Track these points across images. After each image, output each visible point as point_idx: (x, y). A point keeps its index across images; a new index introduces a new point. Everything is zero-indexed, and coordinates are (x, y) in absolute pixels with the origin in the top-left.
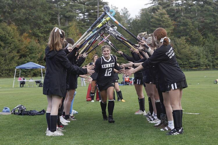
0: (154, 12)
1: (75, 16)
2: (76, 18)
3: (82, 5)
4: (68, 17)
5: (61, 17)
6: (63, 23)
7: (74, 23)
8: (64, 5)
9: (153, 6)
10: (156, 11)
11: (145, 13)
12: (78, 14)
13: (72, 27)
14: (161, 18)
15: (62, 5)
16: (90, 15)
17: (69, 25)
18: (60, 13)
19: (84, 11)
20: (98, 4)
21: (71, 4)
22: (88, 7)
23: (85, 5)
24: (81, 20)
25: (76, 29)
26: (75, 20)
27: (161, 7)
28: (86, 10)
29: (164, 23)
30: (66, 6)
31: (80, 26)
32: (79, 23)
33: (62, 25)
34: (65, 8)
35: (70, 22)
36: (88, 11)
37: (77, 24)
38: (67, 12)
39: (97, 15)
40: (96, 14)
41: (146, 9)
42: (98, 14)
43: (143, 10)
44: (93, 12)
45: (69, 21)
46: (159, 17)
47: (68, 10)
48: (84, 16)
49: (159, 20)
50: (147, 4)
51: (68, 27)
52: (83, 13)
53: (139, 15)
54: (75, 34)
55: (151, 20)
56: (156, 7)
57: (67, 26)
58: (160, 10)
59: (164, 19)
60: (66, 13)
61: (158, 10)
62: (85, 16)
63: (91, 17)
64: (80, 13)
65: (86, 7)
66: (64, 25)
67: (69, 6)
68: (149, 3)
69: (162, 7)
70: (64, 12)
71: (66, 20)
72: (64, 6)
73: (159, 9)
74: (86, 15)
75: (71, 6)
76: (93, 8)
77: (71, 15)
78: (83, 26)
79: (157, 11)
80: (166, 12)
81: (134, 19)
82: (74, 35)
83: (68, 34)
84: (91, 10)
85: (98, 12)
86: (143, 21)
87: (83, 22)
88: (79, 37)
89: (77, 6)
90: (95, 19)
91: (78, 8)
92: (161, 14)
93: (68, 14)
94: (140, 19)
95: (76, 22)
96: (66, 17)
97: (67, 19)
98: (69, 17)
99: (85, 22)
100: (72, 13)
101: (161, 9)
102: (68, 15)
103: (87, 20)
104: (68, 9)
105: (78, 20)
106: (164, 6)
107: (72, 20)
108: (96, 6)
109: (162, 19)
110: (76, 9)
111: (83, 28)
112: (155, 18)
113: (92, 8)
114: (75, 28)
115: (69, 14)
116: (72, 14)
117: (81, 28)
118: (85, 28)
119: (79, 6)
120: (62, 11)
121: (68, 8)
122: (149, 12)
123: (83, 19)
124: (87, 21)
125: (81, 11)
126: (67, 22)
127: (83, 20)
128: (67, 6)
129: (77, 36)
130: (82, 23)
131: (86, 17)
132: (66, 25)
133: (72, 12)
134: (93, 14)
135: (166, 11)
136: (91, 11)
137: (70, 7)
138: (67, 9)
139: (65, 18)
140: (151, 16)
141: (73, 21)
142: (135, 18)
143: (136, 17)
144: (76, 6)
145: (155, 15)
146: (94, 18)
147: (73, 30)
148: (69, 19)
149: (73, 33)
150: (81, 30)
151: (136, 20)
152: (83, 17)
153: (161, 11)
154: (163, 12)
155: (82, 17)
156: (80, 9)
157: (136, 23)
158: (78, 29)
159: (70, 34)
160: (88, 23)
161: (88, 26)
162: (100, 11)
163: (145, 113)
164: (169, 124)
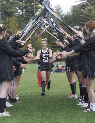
0: (84, 9)
1: (15, 12)
2: (15, 13)
3: (21, 2)
4: (8, 13)
5: (2, 13)
6: (4, 18)
7: (14, 18)
8: (4, 3)
9: (83, 3)
10: (85, 8)
11: (75, 9)
12: (17, 10)
13: (12, 22)
14: (89, 13)
15: (3, 2)
16: (27, 11)
17: (9, 20)
18: (2, 9)
19: (23, 7)
20: (34, 2)
21: (11, 2)
22: (26, 4)
23: (23, 3)
24: (19, 15)
25: (15, 24)
26: (15, 16)
27: (89, 4)
28: (24, 7)
29: (92, 18)
30: (6, 3)
31: (18, 20)
32: (18, 18)
33: (3, 20)
34: (5, 5)
35: (10, 18)
36: (26, 7)
37: (16, 19)
38: (8, 8)
39: (33, 11)
40: (33, 10)
41: (76, 6)
42: (35, 10)
43: (73, 7)
44: (30, 9)
45: (9, 16)
46: (88, 13)
47: (9, 7)
48: (22, 12)
49: (88, 16)
50: (77, 2)
51: (9, 22)
52: (22, 10)
53: (70, 11)
54: (15, 28)
55: (81, 16)
56: (85, 4)
57: (8, 20)
58: (89, 7)
59: (92, 14)
60: (6, 10)
61: (87, 7)
62: (23, 12)
63: (28, 13)
64: (19, 9)
65: (24, 4)
66: (5, 20)
67: (9, 3)
68: (79, 1)
69: (90, 4)
70: (5, 8)
71: (6, 16)
72: (5, 3)
73: (87, 6)
74: (24, 11)
75: (11, 3)
76: (31, 5)
77: (11, 11)
78: (22, 21)
79: (86, 8)
80: (94, 8)
81: (66, 15)
82: (13, 29)
83: (8, 28)
84: (29, 6)
85: (35, 8)
86: (74, 16)
87: (21, 18)
88: (18, 30)
89: (16, 3)
90: (32, 15)
91: (17, 5)
92: (90, 10)
93: (8, 10)
94: (71, 14)
95: (16, 17)
96: (7, 13)
97: (8, 15)
98: (9, 13)
99: (23, 17)
100: (12, 9)
101: (90, 6)
102: (8, 11)
103: (25, 16)
105: (17, 16)
106: (92, 3)
107: (12, 15)
108: (33, 4)
109: (90, 15)
110: (15, 6)
111: (22, 23)
112: (84, 14)
113: (29, 5)
114: (14, 23)
115: (9, 11)
116: (12, 10)
117: (20, 23)
118: (23, 23)
119: (18, 3)
120: (3, 7)
121: (9, 5)
122: (79, 9)
123: (21, 14)
124: (25, 17)
125: (20, 7)
126: (8, 17)
127: (22, 16)
128: (7, 4)
129: (16, 29)
130: (20, 19)
131: (24, 13)
132: (7, 20)
133: (12, 8)
134: (30, 10)
135: (94, 7)
136: (28, 7)
137: (10, 4)
138: (8, 6)
139: (5, 14)
140: (80, 12)
141: (13, 16)
142: (67, 13)
143: (68, 13)
144: (15, 3)
145: (84, 11)
146: (31, 14)
147: (13, 24)
148: (9, 15)
149: (12, 27)
150: (20, 25)
151: (67, 16)
152: (22, 13)
153: (89, 8)
154: (91, 8)
155: (21, 13)
156: (19, 6)
157: (68, 18)
158: (17, 23)
159: (10, 28)
160: (26, 18)
161: (26, 21)
162: (36, 8)
163: (76, 96)
164: (91, 106)
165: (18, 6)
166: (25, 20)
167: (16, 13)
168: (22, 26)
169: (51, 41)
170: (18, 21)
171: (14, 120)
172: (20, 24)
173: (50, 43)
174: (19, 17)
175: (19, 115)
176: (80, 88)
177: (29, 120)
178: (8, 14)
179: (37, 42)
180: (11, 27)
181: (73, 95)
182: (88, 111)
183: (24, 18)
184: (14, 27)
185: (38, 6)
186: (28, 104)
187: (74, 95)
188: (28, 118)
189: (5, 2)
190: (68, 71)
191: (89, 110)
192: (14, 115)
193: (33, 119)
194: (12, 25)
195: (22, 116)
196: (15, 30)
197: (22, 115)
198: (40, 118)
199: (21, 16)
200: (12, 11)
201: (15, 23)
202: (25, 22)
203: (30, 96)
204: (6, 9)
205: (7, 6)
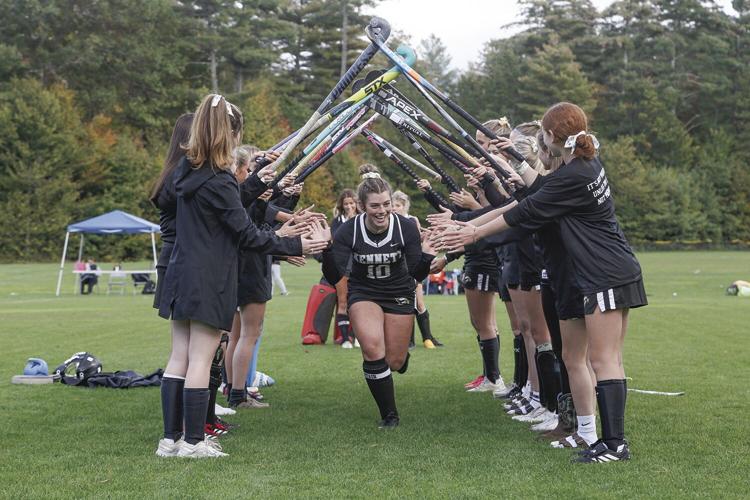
0: (532, 53)
1: (269, 61)
2: (270, 65)
3: (292, 23)
4: (244, 62)
5: (220, 62)
6: (226, 83)
7: (265, 84)
8: (230, 25)
9: (529, 31)
10: (537, 49)
12: (278, 53)
13: (257, 97)
14: (552, 72)
15: (226, 23)
16: (316, 58)
17: (248, 88)
18: (219, 48)
19: (299, 43)
20: (345, 23)
21: (256, 21)
22: (311, 30)
23: (302, 26)
24: (285, 73)
25: (270, 105)
26: (268, 75)
27: (554, 37)
28: (303, 40)
29: (565, 88)
30: (237, 26)
31: (282, 93)
32: (279, 84)
33: (222, 90)
34: (234, 35)
35: (251, 81)
36: (310, 44)
37: (274, 88)
38: (242, 47)
39: (340, 59)
40: (337, 54)
41: (504, 40)
42: (345, 54)
43: (494, 44)
44: (327, 50)
45: (246, 75)
46: (549, 69)
47: (246, 40)
48: (297, 61)
49: (547, 80)
50: (507, 26)
51: (244, 97)
52: (295, 51)
53: (479, 61)
54: (267, 122)
55: (520, 79)
56: (540, 36)
57: (241, 92)
58: (552, 45)
59: (563, 76)
60: (236, 51)
61: (544, 46)
62: (301, 63)
63: (320, 65)
64: (285, 50)
65: (305, 30)
66: (229, 91)
67: (248, 27)
68: (515, 23)
69: (557, 35)
70: (231, 46)
71: (236, 73)
72: (233, 27)
73: (547, 43)
74: (303, 58)
75: (256, 27)
76: (329, 34)
77: (253, 58)
78: (294, 93)
79: (542, 49)
80: (571, 53)
81: (464, 74)
82: (261, 123)
84: (322, 40)
85: (344, 48)
86: (494, 81)
87: (292, 82)
88: (280, 129)
89: (275, 27)
90: (332, 71)
91: (280, 34)
92: (556, 60)
93: (243, 52)
94: (482, 74)
95: (271, 80)
96: (237, 64)
97: (241, 70)
98: (248, 62)
99: (299, 81)
100: (258, 50)
101: (555, 43)
102: (244, 58)
103: (306, 76)
104: (246, 36)
105: (277, 75)
106: (565, 32)
107: (257, 73)
108: (339, 30)
109: (557, 77)
110: (271, 38)
111: (295, 101)
112: (535, 72)
113: (324, 34)
114: (265, 101)
115: (247, 55)
116: (256, 53)
117: (287, 102)
118: (300, 101)
119: (282, 27)
120: (225, 42)
121: (246, 34)
122: (515, 52)
123: (293, 70)
124: (307, 80)
125: (287, 43)
126: (241, 80)
127: (294, 74)
128: (240, 28)
129: (272, 126)
130: (289, 86)
131: (303, 65)
132: (237, 91)
133: (257, 46)
134: (327, 55)
135: (571, 48)
136: (320, 44)
137: (252, 30)
138: (243, 37)
139: (233, 68)
140: (520, 66)
141: (261, 77)
142: (467, 69)
143: (471, 68)
144: (270, 27)
145: (535, 62)
146: (331, 68)
147: (261, 107)
148: (248, 70)
149: (259, 117)
150: (286, 109)
151: (470, 79)
152: (294, 63)
153: (555, 50)
154: (560, 53)
155: (292, 66)
156: (286, 39)
157: (472, 88)
158: (277, 103)
159: (250, 121)
160: (309, 83)
161: (310, 94)
162: (351, 47)
163: (501, 387)
164: (580, 426)
165: (280, 37)
166: (306, 91)
167: (275, 65)
168: (295, 113)
169: (402, 176)
170: (279, 96)
171: (255, 470)
172: (288, 107)
173: (402, 182)
174: (284, 80)
175: (275, 454)
176: (516, 354)
177: (316, 474)
178: (244, 66)
179: (350, 174)
180: (254, 116)
181: (491, 384)
182: (568, 446)
183: (304, 83)
184: (265, 117)
185: (360, 40)
186: (311, 413)
187: (494, 382)
188: (312, 468)
189: (231, 21)
190: (480, 287)
191: (574, 444)
192: (257, 455)
193: (328, 472)
194: (255, 110)
195: (288, 458)
196: (269, 126)
197: (286, 454)
198: (357, 467)
199: (293, 76)
200: (258, 57)
201: (267, 104)
202: (305, 100)
203: (320, 381)
204: (235, 48)
205: (239, 36)
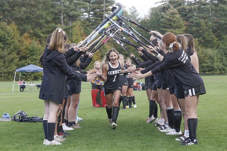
0: (165, 12)
1: (80, 15)
2: (80, 17)
3: (87, 3)
4: (72, 16)
5: (64, 16)
6: (66, 23)
7: (79, 23)
9: (164, 4)
10: (166, 10)
12: (83, 13)
13: (76, 27)
14: (171, 18)
15: (66, 3)
16: (95, 14)
17: (73, 24)
18: (64, 11)
19: (90, 9)
20: (104, 3)
21: (75, 2)
22: (93, 5)
23: (90, 4)
24: (85, 19)
25: (80, 30)
27: (172, 6)
28: (91, 9)
29: (175, 23)
30: (69, 4)
31: (84, 26)
32: (83, 23)
33: (65, 25)
34: (68, 7)
35: (74, 22)
36: (93, 10)
37: (81, 24)
38: (71, 11)
39: (103, 15)
40: (102, 13)
41: (155, 8)
43: (152, 9)
44: (99, 11)
45: (72, 20)
46: (170, 17)
47: (72, 8)
48: (89, 15)
49: (169, 20)
50: (157, 3)
51: (72, 27)
52: (88, 12)
53: (148, 14)
54: (80, 35)
55: (161, 20)
56: (167, 6)
58: (171, 9)
59: (175, 19)
60: (69, 12)
61: (169, 9)
62: (90, 16)
63: (97, 17)
64: (85, 12)
66: (67, 25)
67: (73, 4)
68: (159, 2)
69: (173, 6)
71: (69, 19)
72: (68, 4)
73: (169, 8)
74: (91, 14)
75: (76, 4)
77: (75, 14)
78: (88, 26)
79: (168, 10)
80: (177, 11)
81: (143, 19)
82: (77, 35)
83: (71, 34)
84: (97, 8)
85: (104, 11)
86: (153, 21)
89: (82, 4)
90: (100, 19)
91: (83, 7)
92: (172, 14)
93: (71, 13)
94: (149, 19)
95: (81, 22)
96: (70, 16)
97: (71, 18)
99: (90, 22)
101: (172, 8)
102: (72, 14)
103: (92, 20)
104: (72, 7)
105: (82, 20)
106: (175, 5)
107: (76, 19)
108: (102, 5)
109: (173, 19)
110: (81, 8)
111: (88, 28)
112: (166, 18)
113: (98, 6)
114: (79, 28)
115: (73, 13)
116: (76, 13)
117: (86, 28)
118: (90, 28)
119: (84, 4)
120: (65, 9)
122: (159, 12)
123: (87, 18)
124: (92, 21)
126: (71, 22)
127: (88, 19)
128: (70, 5)
129: (81, 36)
130: (86, 23)
131: (91, 17)
132: (70, 25)
133: (76, 11)
134: (98, 13)
136: (96, 10)
137: (74, 5)
138: (71, 8)
139: (68, 18)
140: (161, 16)
143: (145, 17)
144: (80, 4)
145: (166, 15)
146: (100, 17)
147: (77, 30)
148: (73, 18)
149: (77, 33)
150: (85, 31)
152: (88, 16)
153: (172, 10)
154: (174, 11)
155: (87, 17)
156: (85, 8)
157: (145, 23)
158: (83, 29)
159: (74, 35)
162: (106, 10)
166: (92, 25)
167: (82, 16)
168: (88, 32)
174: (85, 21)
180: (75, 33)
184: (79, 33)
186: (94, 130)
188: (95, 148)
193: (100, 149)
195: (87, 145)
197: (87, 143)
198: (110, 147)
202: (92, 28)
203: (98, 119)
